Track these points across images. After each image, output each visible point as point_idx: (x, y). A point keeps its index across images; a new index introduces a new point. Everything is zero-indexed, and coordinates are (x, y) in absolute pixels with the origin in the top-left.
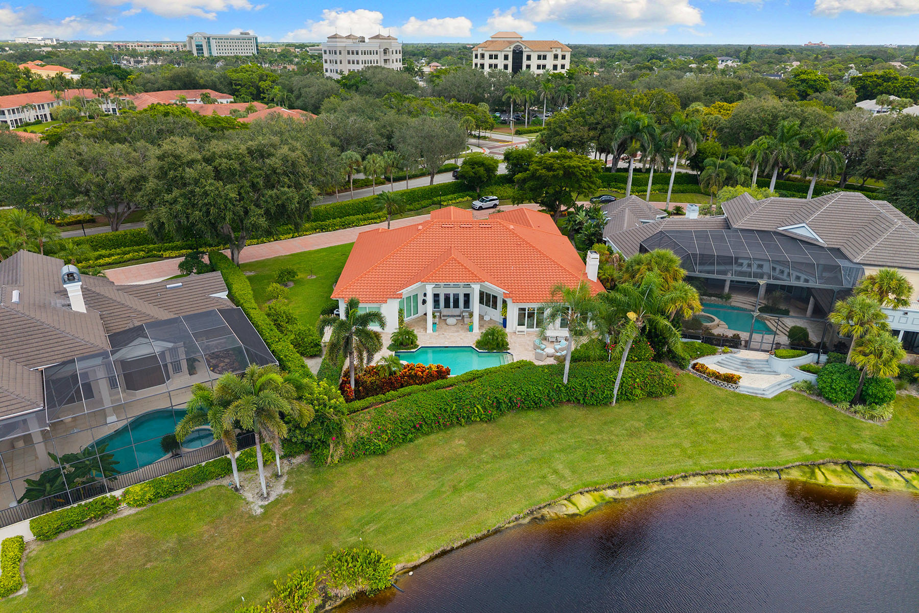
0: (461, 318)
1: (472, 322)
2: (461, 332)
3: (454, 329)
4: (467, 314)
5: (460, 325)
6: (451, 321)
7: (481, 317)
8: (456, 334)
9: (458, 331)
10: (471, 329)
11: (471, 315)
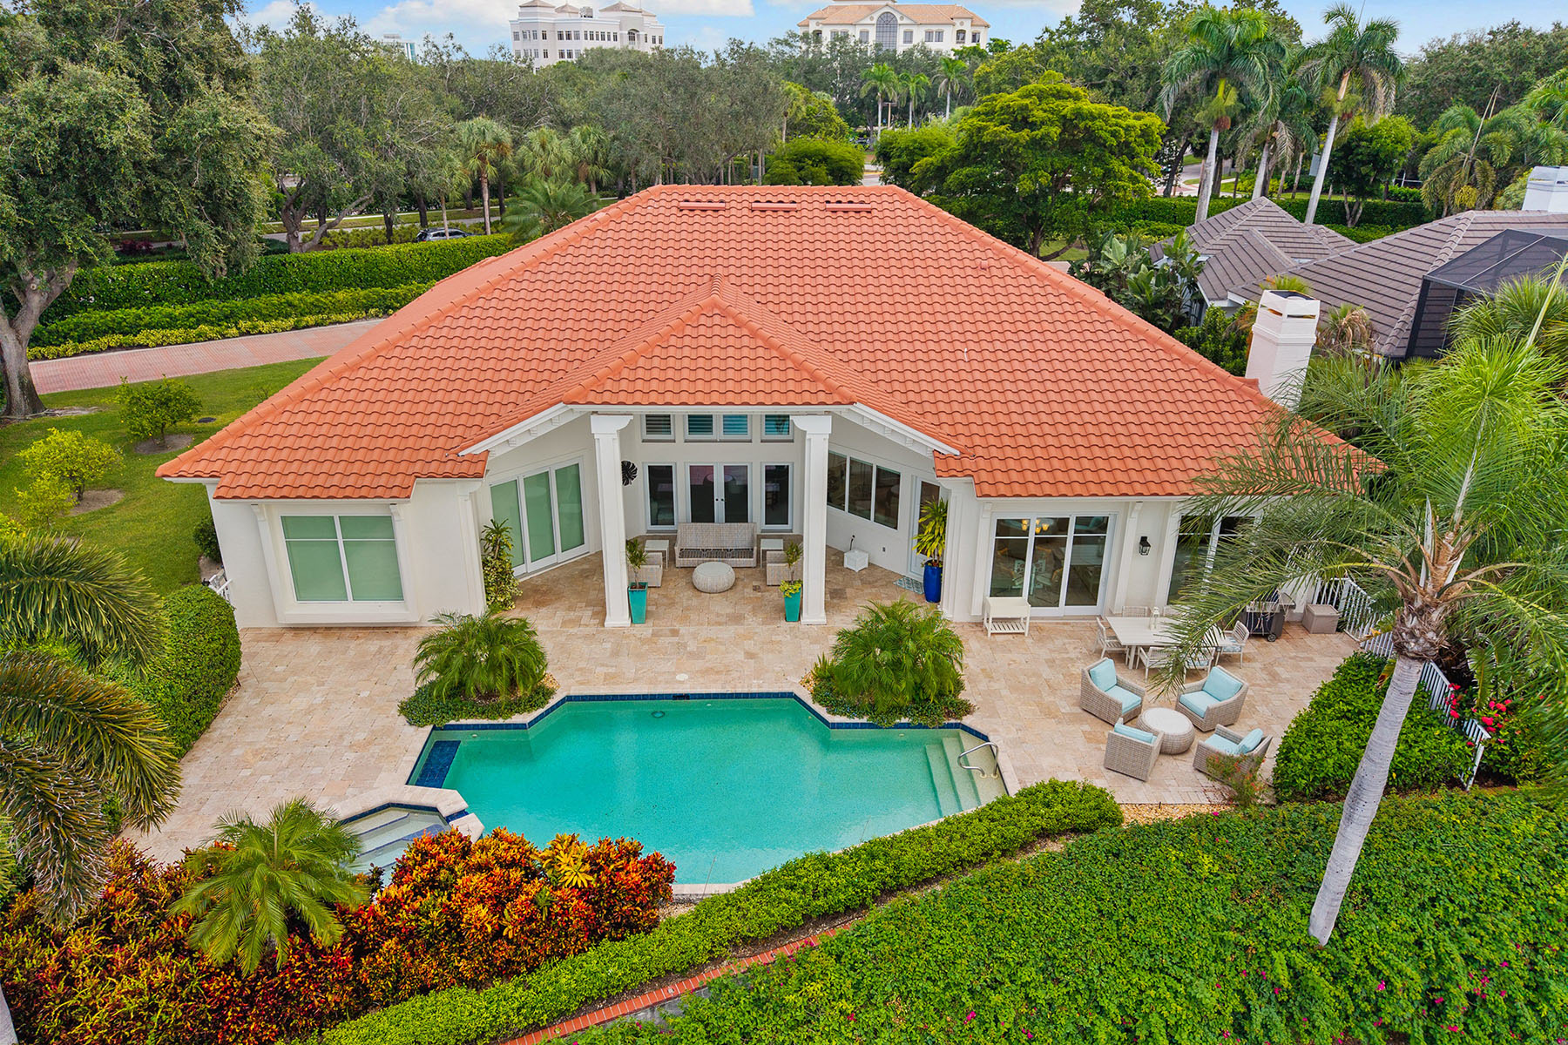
0: (751, 562)
1: (796, 581)
2: (753, 623)
3: (722, 606)
4: (779, 544)
5: (749, 591)
6: (713, 573)
7: (835, 559)
8: (731, 631)
9: (737, 619)
10: (791, 610)
11: (794, 549)
